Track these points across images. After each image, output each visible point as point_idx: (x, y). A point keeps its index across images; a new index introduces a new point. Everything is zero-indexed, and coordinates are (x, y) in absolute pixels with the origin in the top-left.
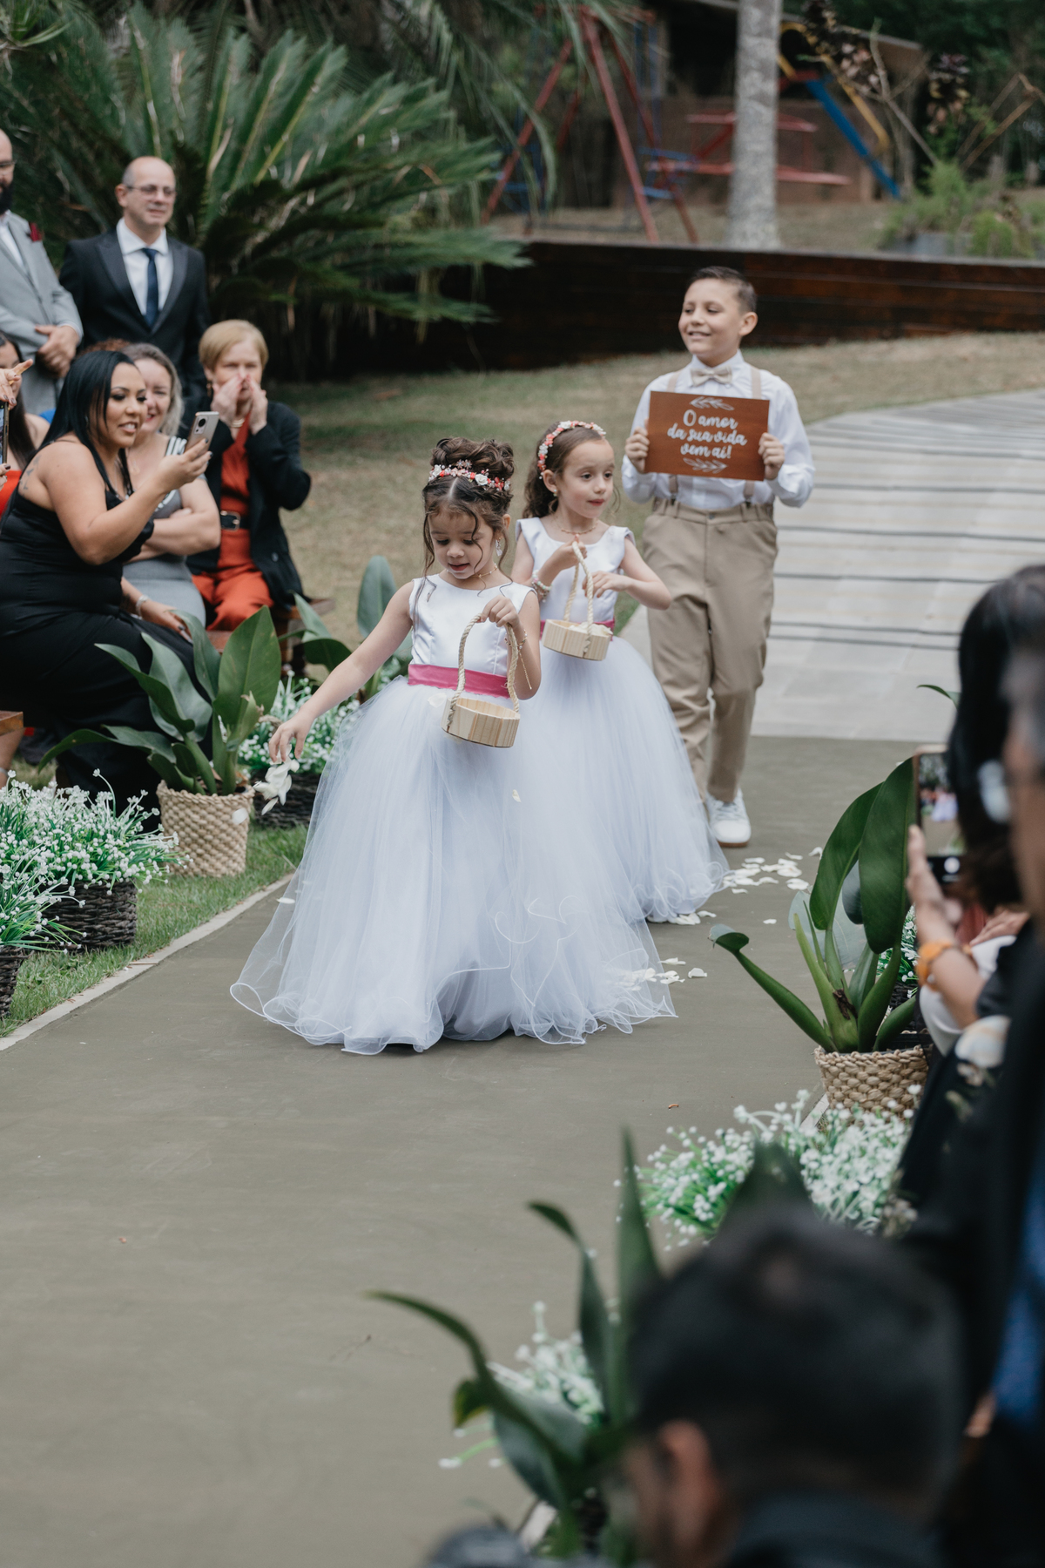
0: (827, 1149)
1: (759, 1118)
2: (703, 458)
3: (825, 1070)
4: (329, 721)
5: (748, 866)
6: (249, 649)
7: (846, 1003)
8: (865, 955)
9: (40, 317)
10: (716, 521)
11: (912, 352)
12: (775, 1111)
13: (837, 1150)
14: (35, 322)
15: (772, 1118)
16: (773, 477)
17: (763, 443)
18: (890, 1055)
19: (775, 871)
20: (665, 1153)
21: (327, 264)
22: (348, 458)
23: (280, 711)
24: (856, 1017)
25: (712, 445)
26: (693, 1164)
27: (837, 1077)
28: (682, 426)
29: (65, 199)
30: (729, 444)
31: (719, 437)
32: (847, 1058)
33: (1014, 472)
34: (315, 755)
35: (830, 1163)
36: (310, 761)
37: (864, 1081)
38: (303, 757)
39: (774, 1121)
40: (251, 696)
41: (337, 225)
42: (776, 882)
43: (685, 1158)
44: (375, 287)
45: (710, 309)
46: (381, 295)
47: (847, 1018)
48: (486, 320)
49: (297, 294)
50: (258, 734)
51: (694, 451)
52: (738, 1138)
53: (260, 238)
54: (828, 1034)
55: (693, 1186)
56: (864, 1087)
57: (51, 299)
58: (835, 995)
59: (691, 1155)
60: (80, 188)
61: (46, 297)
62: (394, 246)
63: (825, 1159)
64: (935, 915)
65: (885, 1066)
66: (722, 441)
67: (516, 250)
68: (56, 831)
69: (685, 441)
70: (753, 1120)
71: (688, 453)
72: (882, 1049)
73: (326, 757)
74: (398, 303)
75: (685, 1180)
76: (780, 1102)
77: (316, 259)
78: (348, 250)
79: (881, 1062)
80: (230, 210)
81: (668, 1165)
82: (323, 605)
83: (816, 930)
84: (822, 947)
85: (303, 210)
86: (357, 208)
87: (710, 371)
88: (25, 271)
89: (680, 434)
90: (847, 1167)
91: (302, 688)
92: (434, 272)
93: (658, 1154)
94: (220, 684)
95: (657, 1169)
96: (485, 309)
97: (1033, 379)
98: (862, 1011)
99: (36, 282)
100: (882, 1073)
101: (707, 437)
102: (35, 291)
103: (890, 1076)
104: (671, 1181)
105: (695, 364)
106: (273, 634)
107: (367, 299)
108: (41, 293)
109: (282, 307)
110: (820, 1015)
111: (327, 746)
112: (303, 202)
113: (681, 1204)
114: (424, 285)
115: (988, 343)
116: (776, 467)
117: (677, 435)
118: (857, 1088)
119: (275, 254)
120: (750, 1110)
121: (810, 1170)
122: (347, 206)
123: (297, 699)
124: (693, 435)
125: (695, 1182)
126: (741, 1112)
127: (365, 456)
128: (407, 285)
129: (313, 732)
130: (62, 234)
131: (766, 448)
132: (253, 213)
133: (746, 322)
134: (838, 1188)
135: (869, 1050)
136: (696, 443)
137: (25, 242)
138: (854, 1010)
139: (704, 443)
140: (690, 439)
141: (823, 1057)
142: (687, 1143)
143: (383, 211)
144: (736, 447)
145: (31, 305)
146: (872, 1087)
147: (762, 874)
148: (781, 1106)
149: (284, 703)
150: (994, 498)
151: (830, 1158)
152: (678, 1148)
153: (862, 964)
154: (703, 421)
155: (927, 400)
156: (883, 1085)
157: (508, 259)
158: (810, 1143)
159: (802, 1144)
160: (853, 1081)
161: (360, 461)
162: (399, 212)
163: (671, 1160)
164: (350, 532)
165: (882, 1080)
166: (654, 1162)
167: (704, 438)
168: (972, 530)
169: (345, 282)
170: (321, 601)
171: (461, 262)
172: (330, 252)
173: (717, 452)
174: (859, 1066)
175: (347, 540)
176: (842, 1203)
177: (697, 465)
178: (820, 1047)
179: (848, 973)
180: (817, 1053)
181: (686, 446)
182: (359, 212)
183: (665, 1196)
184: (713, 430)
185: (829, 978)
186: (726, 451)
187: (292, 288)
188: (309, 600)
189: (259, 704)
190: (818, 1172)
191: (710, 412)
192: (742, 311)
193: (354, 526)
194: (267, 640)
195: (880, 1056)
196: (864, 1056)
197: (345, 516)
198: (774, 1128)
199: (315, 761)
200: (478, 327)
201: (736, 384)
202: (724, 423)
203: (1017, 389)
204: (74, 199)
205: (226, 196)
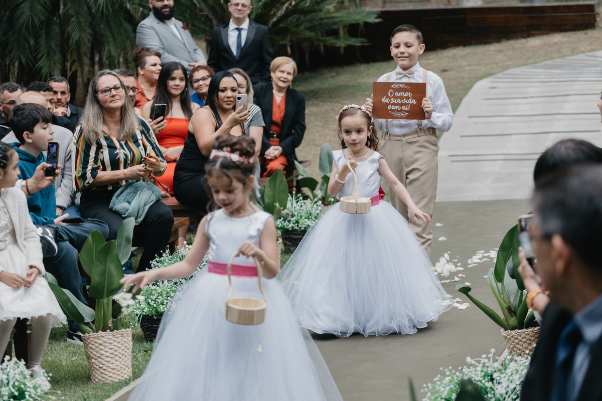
0: (503, 371)
1: (476, 361)
2: (398, 111)
3: (505, 337)
4: (310, 210)
5: (478, 254)
6: (275, 185)
7: (511, 311)
8: (518, 292)
9: (190, 60)
10: (406, 138)
11: (535, 42)
12: (482, 358)
13: (506, 372)
14: (189, 62)
15: (481, 361)
16: (429, 118)
17: (423, 102)
18: (530, 330)
19: (489, 256)
20: (440, 378)
21: (302, 27)
22: (316, 102)
23: (291, 208)
24: (516, 316)
25: (401, 105)
26: (451, 381)
27: (510, 340)
28: (388, 97)
29: (198, 11)
30: (409, 103)
31: (404, 101)
32: (513, 332)
33: (577, 87)
34: (306, 223)
35: (505, 377)
36: (304, 226)
37: (521, 341)
38: (301, 225)
39: (481, 362)
40: (278, 203)
41: (304, 12)
42: (489, 260)
43: (448, 379)
44: (322, 35)
45: (408, 45)
46: (324, 38)
47: (512, 316)
48: (365, 44)
49: (290, 41)
50: (283, 217)
51: (394, 108)
52: (468, 370)
53: (275, 19)
54: (506, 323)
55: (451, 390)
56: (521, 343)
57: (193, 52)
58: (507, 308)
59: (450, 378)
60: (203, 5)
61: (191, 50)
62: (327, 18)
63: (502, 376)
64: (533, 281)
65: (529, 334)
66: (406, 103)
67: (375, 16)
68: (203, 263)
69: (389, 104)
70: (473, 362)
71: (391, 109)
72: (527, 327)
73: (310, 224)
74: (331, 40)
75: (448, 388)
76: (484, 354)
77: (298, 26)
78: (310, 21)
79: (527, 333)
80: (262, 10)
81: (441, 382)
82: (307, 163)
83: (498, 283)
84: (500, 289)
85: (290, 7)
86: (311, 5)
87: (404, 72)
88: (183, 42)
89: (387, 101)
90: (511, 378)
91: (299, 198)
92: (345, 26)
93: (437, 378)
94: (265, 200)
95: (437, 384)
96: (365, 40)
97: (583, 49)
98: (518, 314)
99: (187, 46)
100: (527, 337)
101: (399, 101)
102: (187, 49)
103: (530, 338)
104: (442, 389)
105: (399, 69)
106: (284, 179)
107: (318, 40)
108: (189, 50)
109: (285, 46)
110: (502, 316)
111: (310, 219)
112: (290, 4)
113: (447, 397)
114: (341, 32)
115: (565, 36)
116: (430, 113)
117: (386, 101)
118: (518, 344)
119: (281, 25)
120: (472, 358)
121: (497, 380)
122: (307, 4)
123: (297, 202)
124: (393, 101)
125: (452, 389)
126: (469, 359)
127: (322, 101)
128: (335, 33)
129: (304, 215)
130: (197, 24)
131: (424, 104)
132: (271, 10)
133: (421, 48)
134: (508, 387)
135: (522, 329)
136: (395, 104)
137: (182, 30)
138: (515, 313)
139: (398, 104)
140: (391, 103)
141: (504, 332)
142: (448, 373)
143: (322, 5)
144: (412, 105)
145: (186, 55)
146: (524, 343)
147: (484, 257)
148: (484, 356)
149: (292, 204)
150: (570, 98)
151: (504, 375)
152: (444, 375)
153: (517, 295)
154: (397, 94)
155: (542, 61)
156: (528, 342)
157: (372, 19)
158: (497, 370)
159: (493, 370)
160: (516, 341)
161: (320, 103)
162: (328, 5)
163: (443, 380)
164: (318, 132)
165: (528, 340)
166: (436, 381)
167: (398, 102)
168: (562, 112)
169: (308, 34)
170: (305, 162)
171: (354, 22)
172: (302, 23)
173: (403, 108)
174: (518, 335)
175: (317, 135)
176: (510, 393)
177: (395, 114)
178: (503, 329)
179: (512, 299)
180: (502, 331)
181: (390, 105)
182: (312, 6)
183: (441, 394)
184: (401, 98)
185: (504, 301)
186: (408, 107)
187: (288, 38)
188: (300, 162)
189: (281, 207)
190: (500, 381)
191: (400, 90)
192: (419, 44)
193: (319, 129)
194: (282, 181)
195: (526, 330)
196: (520, 331)
197: (316, 126)
198: (481, 365)
199: (306, 226)
200: (362, 48)
201: (416, 77)
202: (406, 95)
203: (577, 54)
204: (201, 10)
205: (260, 4)
